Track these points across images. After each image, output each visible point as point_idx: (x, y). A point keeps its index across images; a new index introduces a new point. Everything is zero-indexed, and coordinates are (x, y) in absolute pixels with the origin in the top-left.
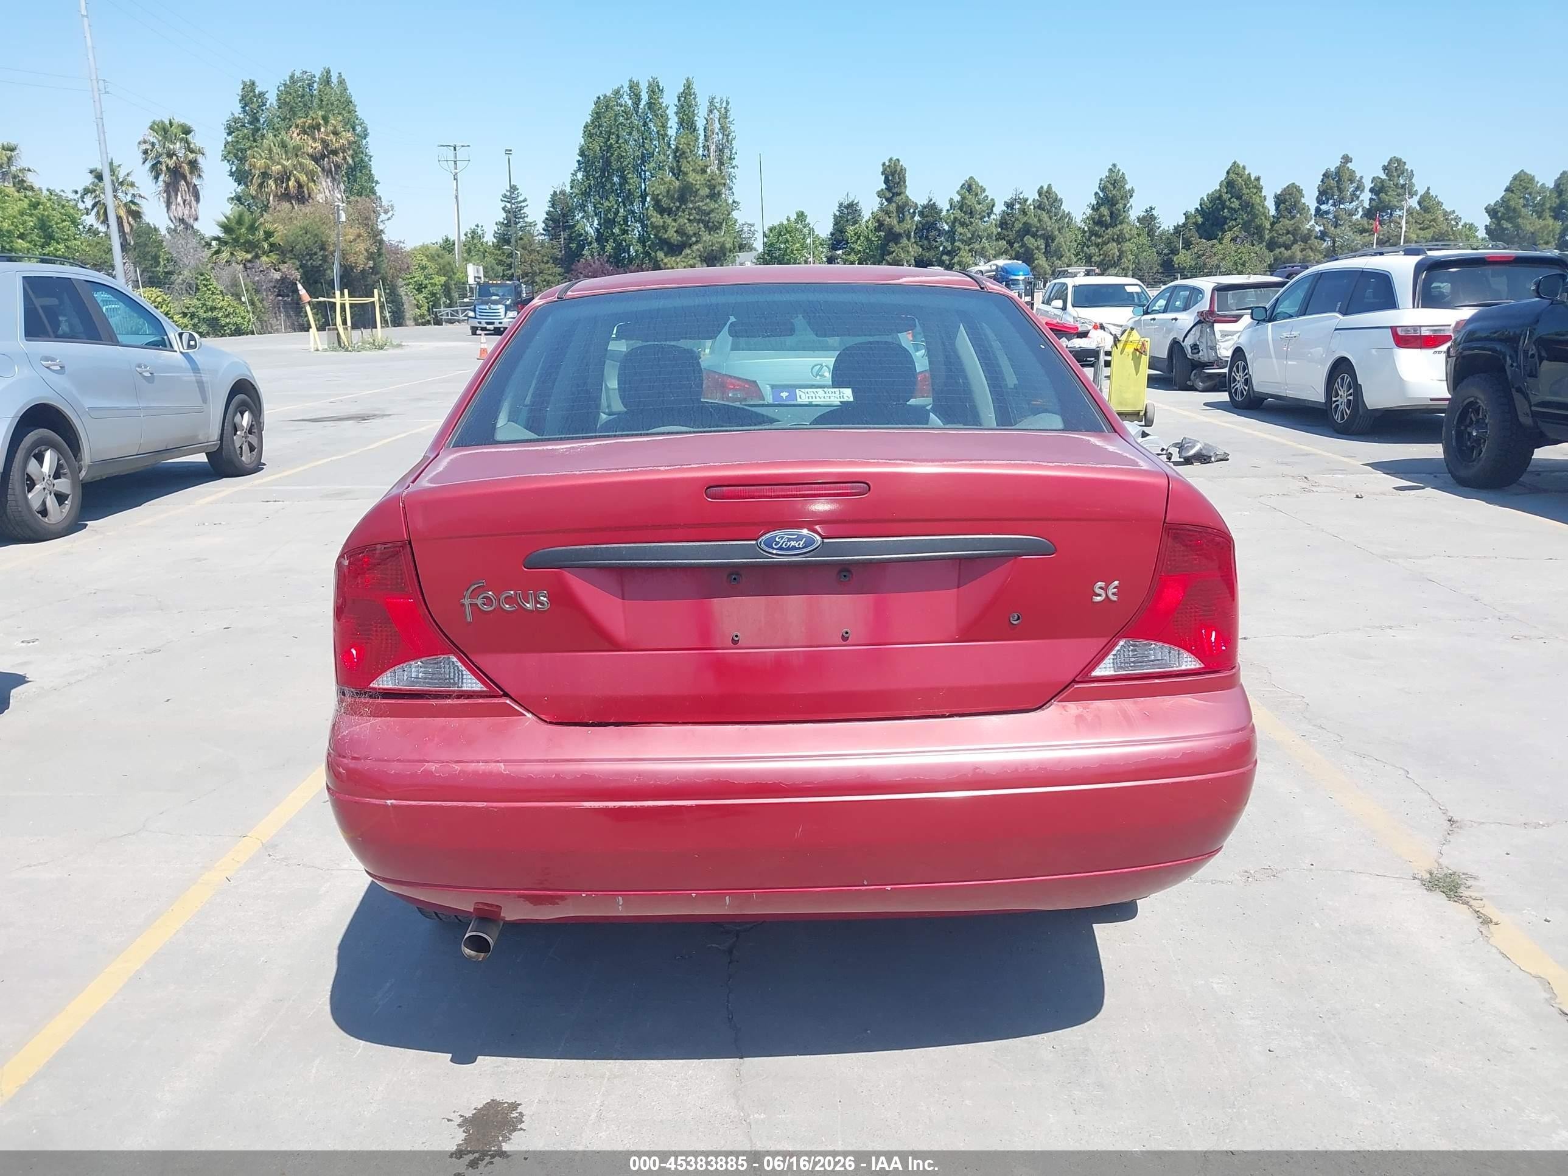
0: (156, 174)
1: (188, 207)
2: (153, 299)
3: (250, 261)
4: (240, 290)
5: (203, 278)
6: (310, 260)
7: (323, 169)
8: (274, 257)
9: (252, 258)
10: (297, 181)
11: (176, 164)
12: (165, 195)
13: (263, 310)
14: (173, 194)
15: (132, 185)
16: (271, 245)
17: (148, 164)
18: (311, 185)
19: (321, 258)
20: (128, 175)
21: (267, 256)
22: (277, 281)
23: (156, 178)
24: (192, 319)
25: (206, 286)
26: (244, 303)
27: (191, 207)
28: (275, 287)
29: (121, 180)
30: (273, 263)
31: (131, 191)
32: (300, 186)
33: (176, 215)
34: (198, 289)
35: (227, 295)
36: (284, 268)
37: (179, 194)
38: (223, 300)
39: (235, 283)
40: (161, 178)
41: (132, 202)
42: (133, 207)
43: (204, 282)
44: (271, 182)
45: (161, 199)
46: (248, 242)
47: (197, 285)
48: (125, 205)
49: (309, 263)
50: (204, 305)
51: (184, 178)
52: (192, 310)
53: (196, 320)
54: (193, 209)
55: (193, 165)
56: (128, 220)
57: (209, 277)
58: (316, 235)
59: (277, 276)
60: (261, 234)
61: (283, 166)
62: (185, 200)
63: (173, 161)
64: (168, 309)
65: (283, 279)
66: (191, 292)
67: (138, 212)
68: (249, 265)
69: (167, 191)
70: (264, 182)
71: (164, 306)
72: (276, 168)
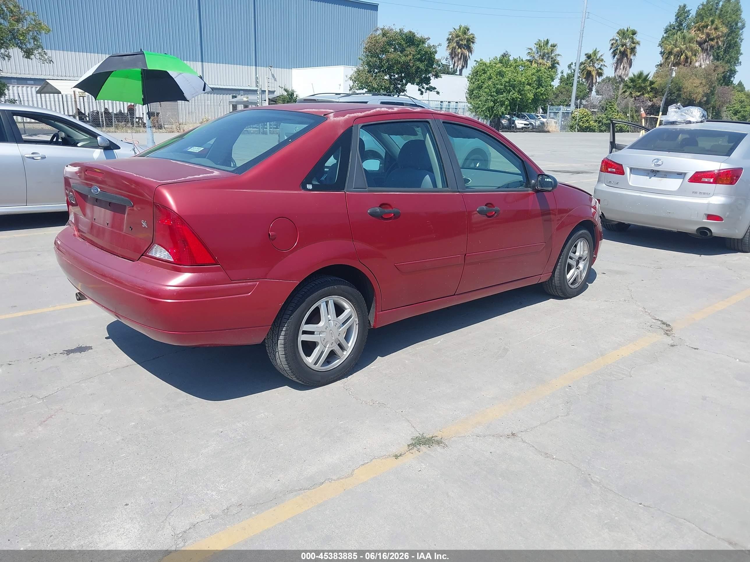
0: (614, 54)
1: (624, 70)
2: (582, 113)
3: (638, 96)
4: (628, 111)
5: (610, 104)
6: (670, 96)
7: (703, 49)
8: (651, 94)
9: (640, 95)
10: (686, 56)
11: (625, 50)
12: (615, 65)
13: (637, 121)
14: (619, 64)
15: (602, 60)
16: (652, 88)
17: (612, 50)
18: (693, 57)
19: (676, 95)
20: (601, 56)
21: (648, 94)
22: (649, 106)
23: (614, 56)
24: (599, 123)
25: (611, 108)
26: (628, 117)
27: (626, 70)
28: (647, 109)
29: (598, 58)
30: (650, 97)
31: (601, 63)
32: (687, 58)
33: (618, 74)
34: (606, 109)
35: (620, 112)
36: (655, 100)
37: (622, 64)
38: (617, 115)
39: (627, 107)
40: (616, 57)
41: (600, 68)
42: (600, 71)
43: (610, 106)
44: (672, 57)
45: (613, 67)
46: (641, 87)
47: (606, 107)
48: (597, 70)
49: (669, 98)
50: (607, 117)
51: (627, 56)
52: (600, 119)
53: (601, 124)
54: (627, 71)
55: (633, 50)
56: (596, 76)
57: (613, 104)
58: (677, 83)
59: (650, 104)
60: (648, 83)
61: (681, 48)
62: (624, 67)
63: (623, 48)
64: (589, 118)
65: (652, 106)
66: (603, 111)
67: (601, 73)
68: (637, 98)
69: (617, 63)
70: (669, 57)
71: (587, 117)
72: (676, 50)
